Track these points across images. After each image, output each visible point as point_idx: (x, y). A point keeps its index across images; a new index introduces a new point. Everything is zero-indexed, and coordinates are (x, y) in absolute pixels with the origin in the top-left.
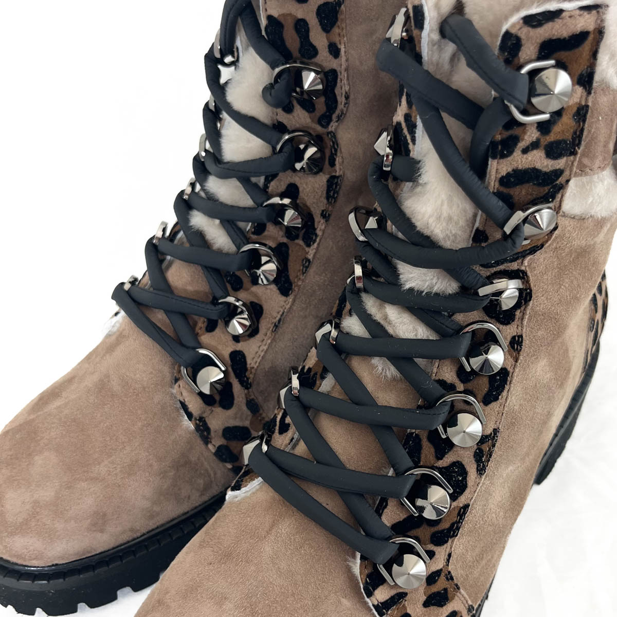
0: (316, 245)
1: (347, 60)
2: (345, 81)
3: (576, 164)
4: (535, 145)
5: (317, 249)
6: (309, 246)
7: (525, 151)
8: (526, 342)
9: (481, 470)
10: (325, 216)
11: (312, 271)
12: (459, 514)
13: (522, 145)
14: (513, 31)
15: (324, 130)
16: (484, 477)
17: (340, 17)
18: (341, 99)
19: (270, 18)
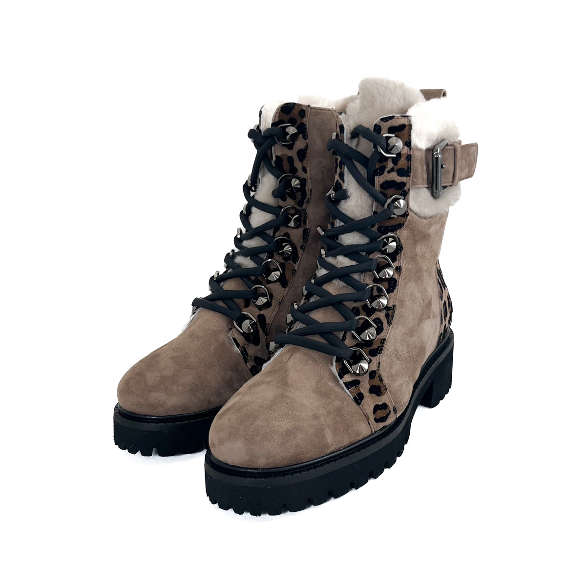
0: (298, 262)
1: (310, 175)
2: (310, 184)
3: (411, 181)
4: (392, 170)
5: (299, 263)
6: (295, 263)
7: (389, 172)
8: (403, 269)
9: (389, 323)
10: (303, 248)
11: (297, 275)
12: (381, 342)
13: (387, 170)
14: (378, 124)
15: (301, 208)
16: (391, 327)
17: (307, 155)
18: (308, 192)
19: (277, 157)
